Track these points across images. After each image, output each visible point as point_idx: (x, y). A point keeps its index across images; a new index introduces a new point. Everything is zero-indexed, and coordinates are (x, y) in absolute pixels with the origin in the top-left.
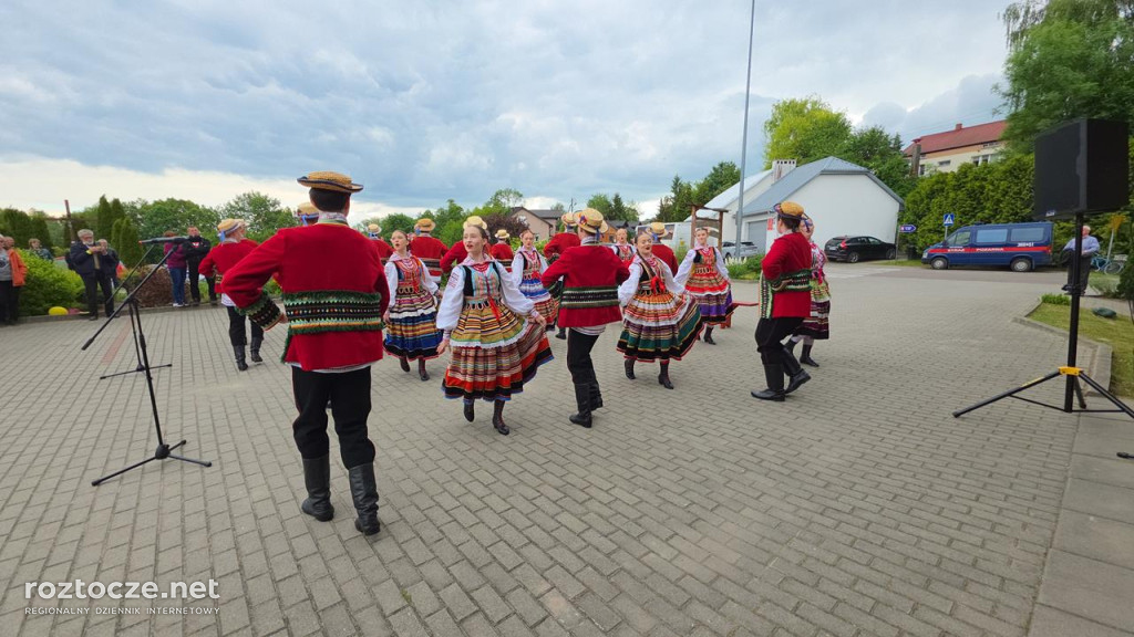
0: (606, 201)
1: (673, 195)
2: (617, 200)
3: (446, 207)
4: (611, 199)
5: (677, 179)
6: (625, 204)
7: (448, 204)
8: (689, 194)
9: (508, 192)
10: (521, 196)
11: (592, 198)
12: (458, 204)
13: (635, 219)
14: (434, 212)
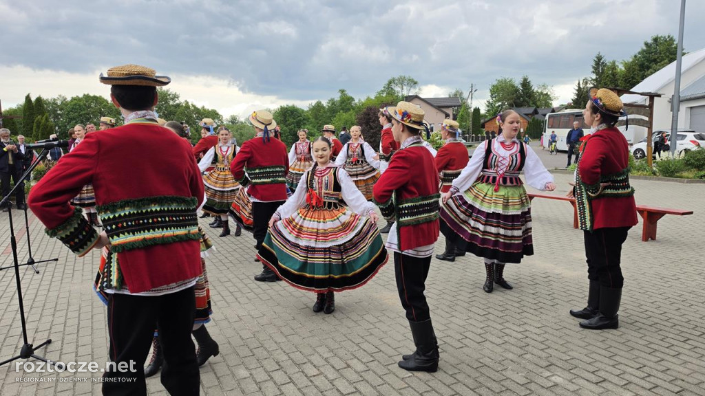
0: (513, 86)
1: (594, 76)
2: (526, 84)
3: (337, 97)
4: (518, 82)
5: (599, 58)
6: (536, 88)
7: (339, 94)
8: (614, 75)
9: (401, 81)
10: (416, 83)
11: (495, 83)
12: (350, 94)
13: (548, 105)
14: (325, 103)
